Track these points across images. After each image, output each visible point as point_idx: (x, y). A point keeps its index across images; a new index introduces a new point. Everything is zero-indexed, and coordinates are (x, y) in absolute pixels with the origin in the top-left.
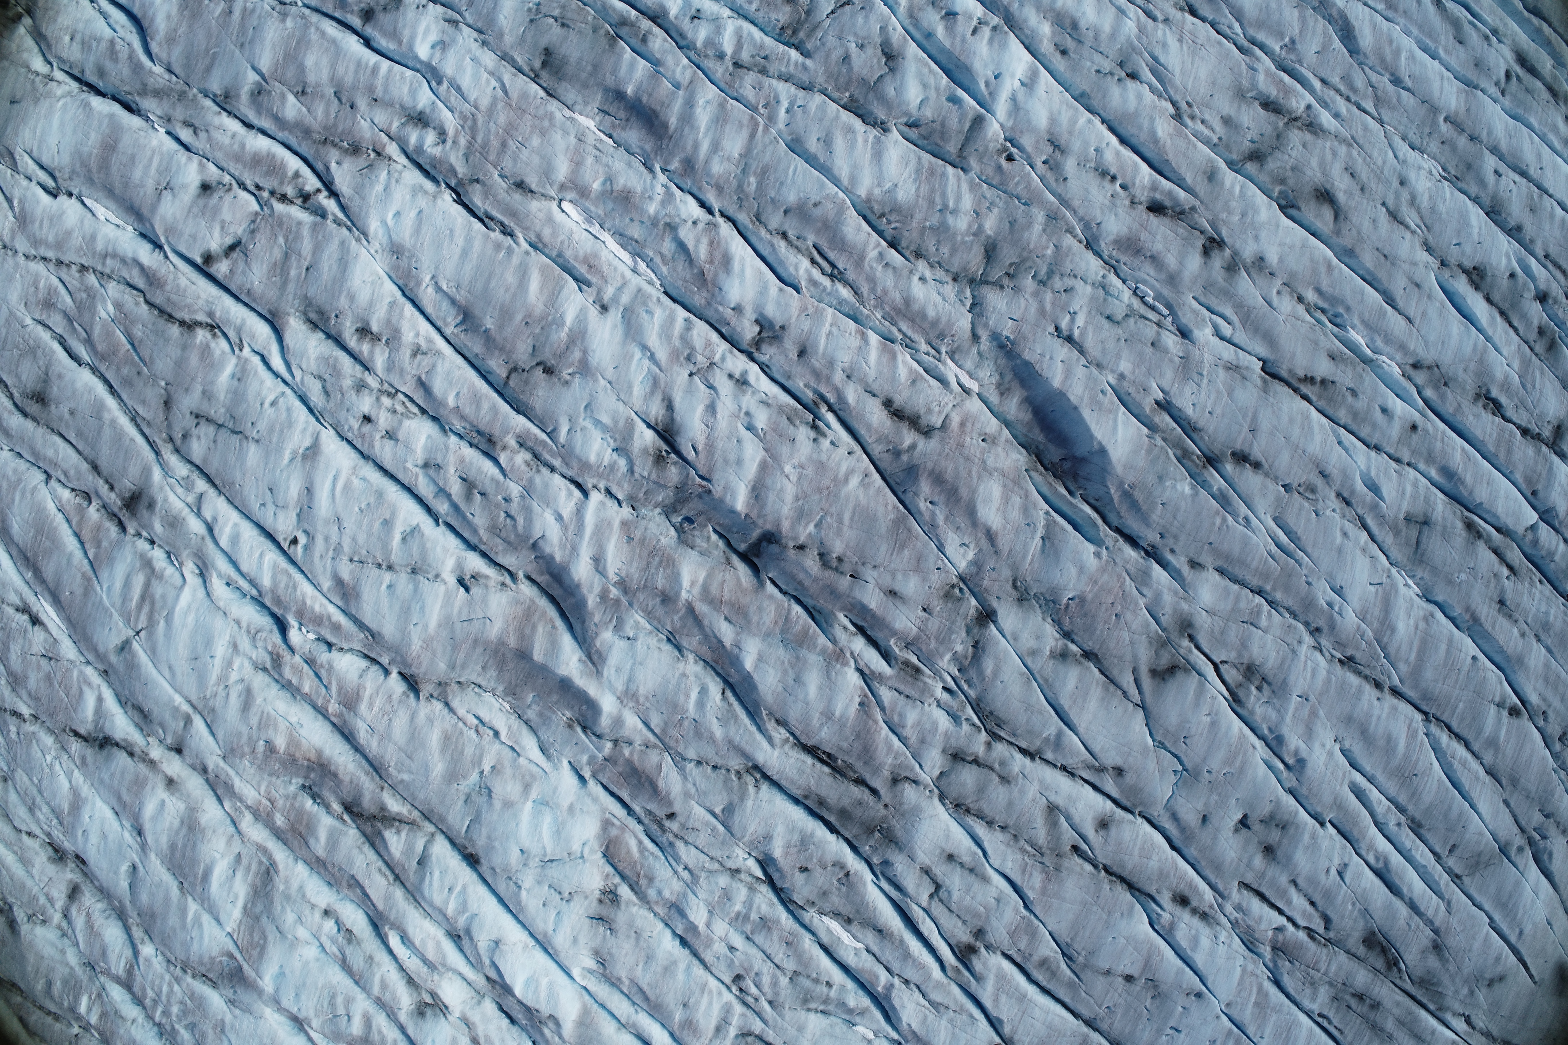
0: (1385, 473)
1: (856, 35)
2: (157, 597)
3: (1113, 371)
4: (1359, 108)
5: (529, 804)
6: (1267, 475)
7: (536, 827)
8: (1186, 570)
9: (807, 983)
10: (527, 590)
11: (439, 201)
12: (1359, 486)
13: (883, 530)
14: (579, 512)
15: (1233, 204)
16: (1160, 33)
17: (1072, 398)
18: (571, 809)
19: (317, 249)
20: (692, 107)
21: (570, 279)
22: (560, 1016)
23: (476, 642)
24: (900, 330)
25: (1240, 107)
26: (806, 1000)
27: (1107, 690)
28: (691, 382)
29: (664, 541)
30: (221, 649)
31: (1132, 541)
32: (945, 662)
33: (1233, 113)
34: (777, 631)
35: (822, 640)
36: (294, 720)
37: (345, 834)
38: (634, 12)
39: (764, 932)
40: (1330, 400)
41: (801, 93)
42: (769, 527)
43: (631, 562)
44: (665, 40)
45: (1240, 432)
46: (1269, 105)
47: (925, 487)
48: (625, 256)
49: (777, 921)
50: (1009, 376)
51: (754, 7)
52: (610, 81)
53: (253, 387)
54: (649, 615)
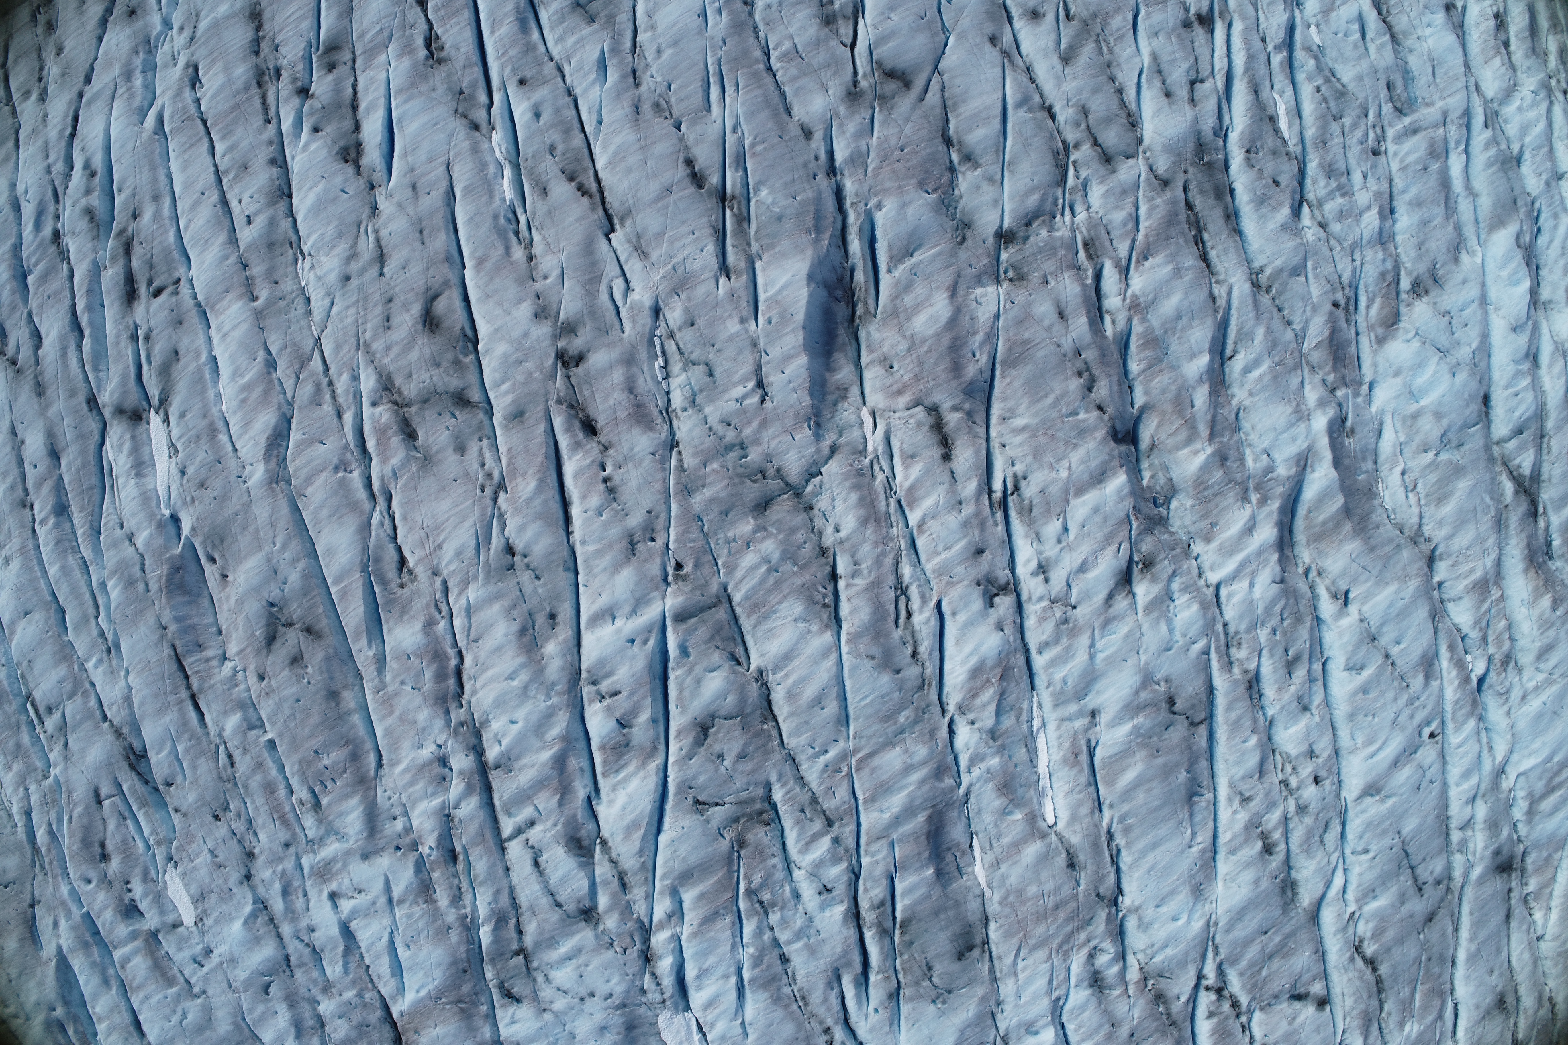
0: (582, 68)
1: (717, 770)
2: (1544, 782)
3: (747, 331)
4: (327, 368)
5: (1423, 403)
6: (687, 148)
7: (1432, 383)
8: (818, 135)
9: (1332, 104)
10: (1305, 555)
11: (1137, 903)
12: (613, 76)
13: (1029, 367)
14: (1234, 577)
15: (520, 378)
16: (452, 567)
17: (801, 337)
18: (1397, 374)
19: (1247, 942)
20: (897, 818)
21: (1097, 760)
22: (1513, 240)
23: (1372, 549)
24: (888, 505)
25: (437, 452)
26: (1342, 94)
27: (955, 104)
28: (1079, 602)
29: (1189, 503)
30: (1535, 704)
31: (839, 194)
32: (1062, 232)
33: (450, 451)
34: (1164, 364)
35: (1137, 328)
36: (1524, 610)
37: (1551, 499)
38: (868, 935)
39: (1335, 167)
40: (578, 160)
41: (801, 758)
42: (1112, 444)
43: (1227, 507)
44: (866, 890)
45: (682, 198)
46: (410, 434)
47: (971, 371)
48: (1041, 743)
49: (1320, 165)
50: (831, 398)
51: (774, 861)
52: (936, 893)
53: (1370, 876)
54: (1242, 460)
